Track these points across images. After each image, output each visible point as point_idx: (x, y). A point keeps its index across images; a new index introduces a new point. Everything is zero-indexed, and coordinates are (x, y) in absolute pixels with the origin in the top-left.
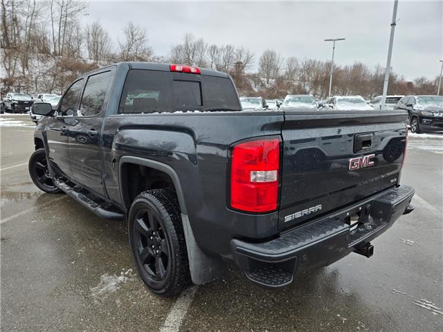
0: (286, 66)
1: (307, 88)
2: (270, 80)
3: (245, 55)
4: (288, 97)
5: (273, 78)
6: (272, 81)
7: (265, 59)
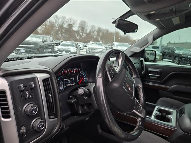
0: (90, 29)
1: (99, 39)
2: (84, 34)
3: (72, 21)
4: (91, 42)
5: (85, 33)
6: (85, 35)
7: (81, 24)
